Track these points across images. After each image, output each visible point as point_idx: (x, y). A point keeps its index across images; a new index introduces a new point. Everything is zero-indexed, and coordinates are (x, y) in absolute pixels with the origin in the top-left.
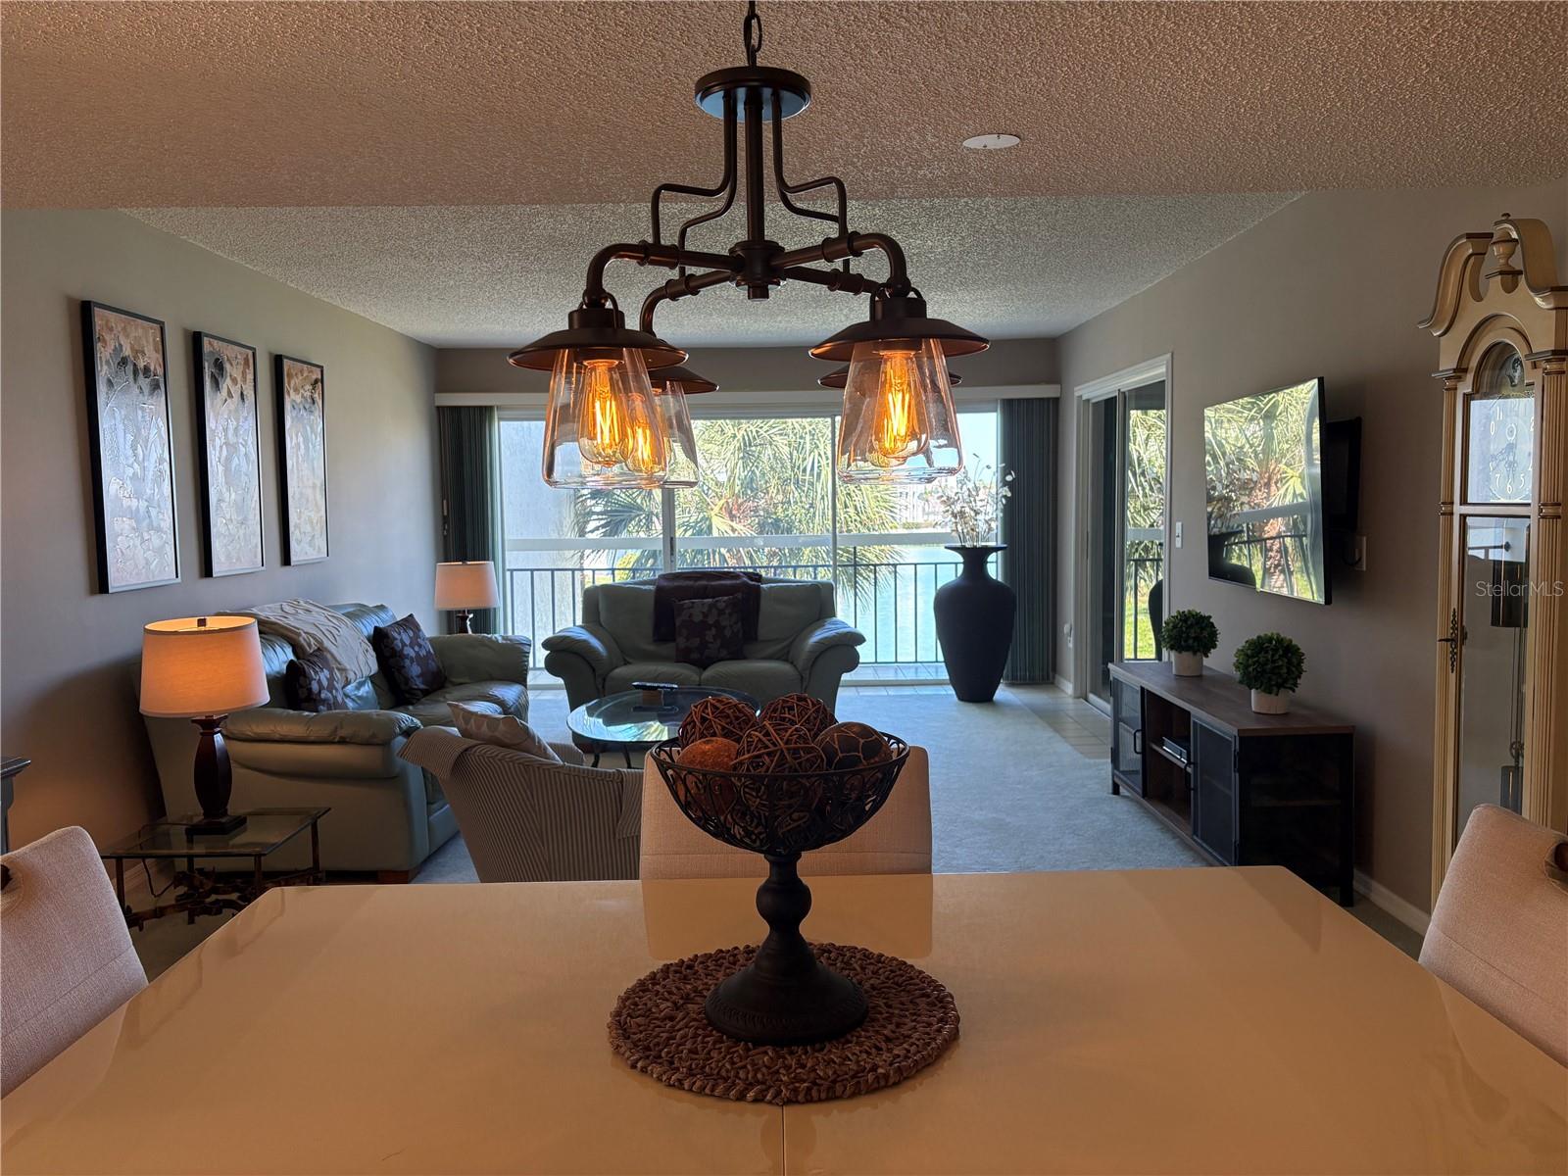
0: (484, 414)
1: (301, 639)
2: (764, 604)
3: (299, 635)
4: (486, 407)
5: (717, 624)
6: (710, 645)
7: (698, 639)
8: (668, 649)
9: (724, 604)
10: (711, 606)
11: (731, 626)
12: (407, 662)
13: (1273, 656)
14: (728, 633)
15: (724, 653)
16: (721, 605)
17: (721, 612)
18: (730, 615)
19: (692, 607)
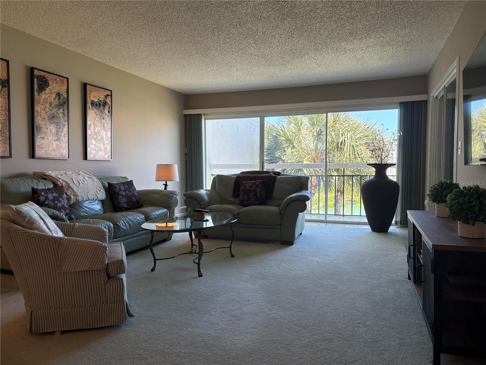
0: (199, 116)
1: (59, 183)
2: (277, 184)
3: (59, 181)
4: (199, 114)
5: (255, 190)
6: (251, 199)
7: (247, 196)
8: (237, 200)
9: (258, 183)
10: (254, 183)
11: (260, 192)
12: (120, 197)
13: (469, 199)
14: (258, 194)
15: (256, 202)
16: (257, 183)
17: (257, 186)
18: (260, 187)
19: (246, 184)
